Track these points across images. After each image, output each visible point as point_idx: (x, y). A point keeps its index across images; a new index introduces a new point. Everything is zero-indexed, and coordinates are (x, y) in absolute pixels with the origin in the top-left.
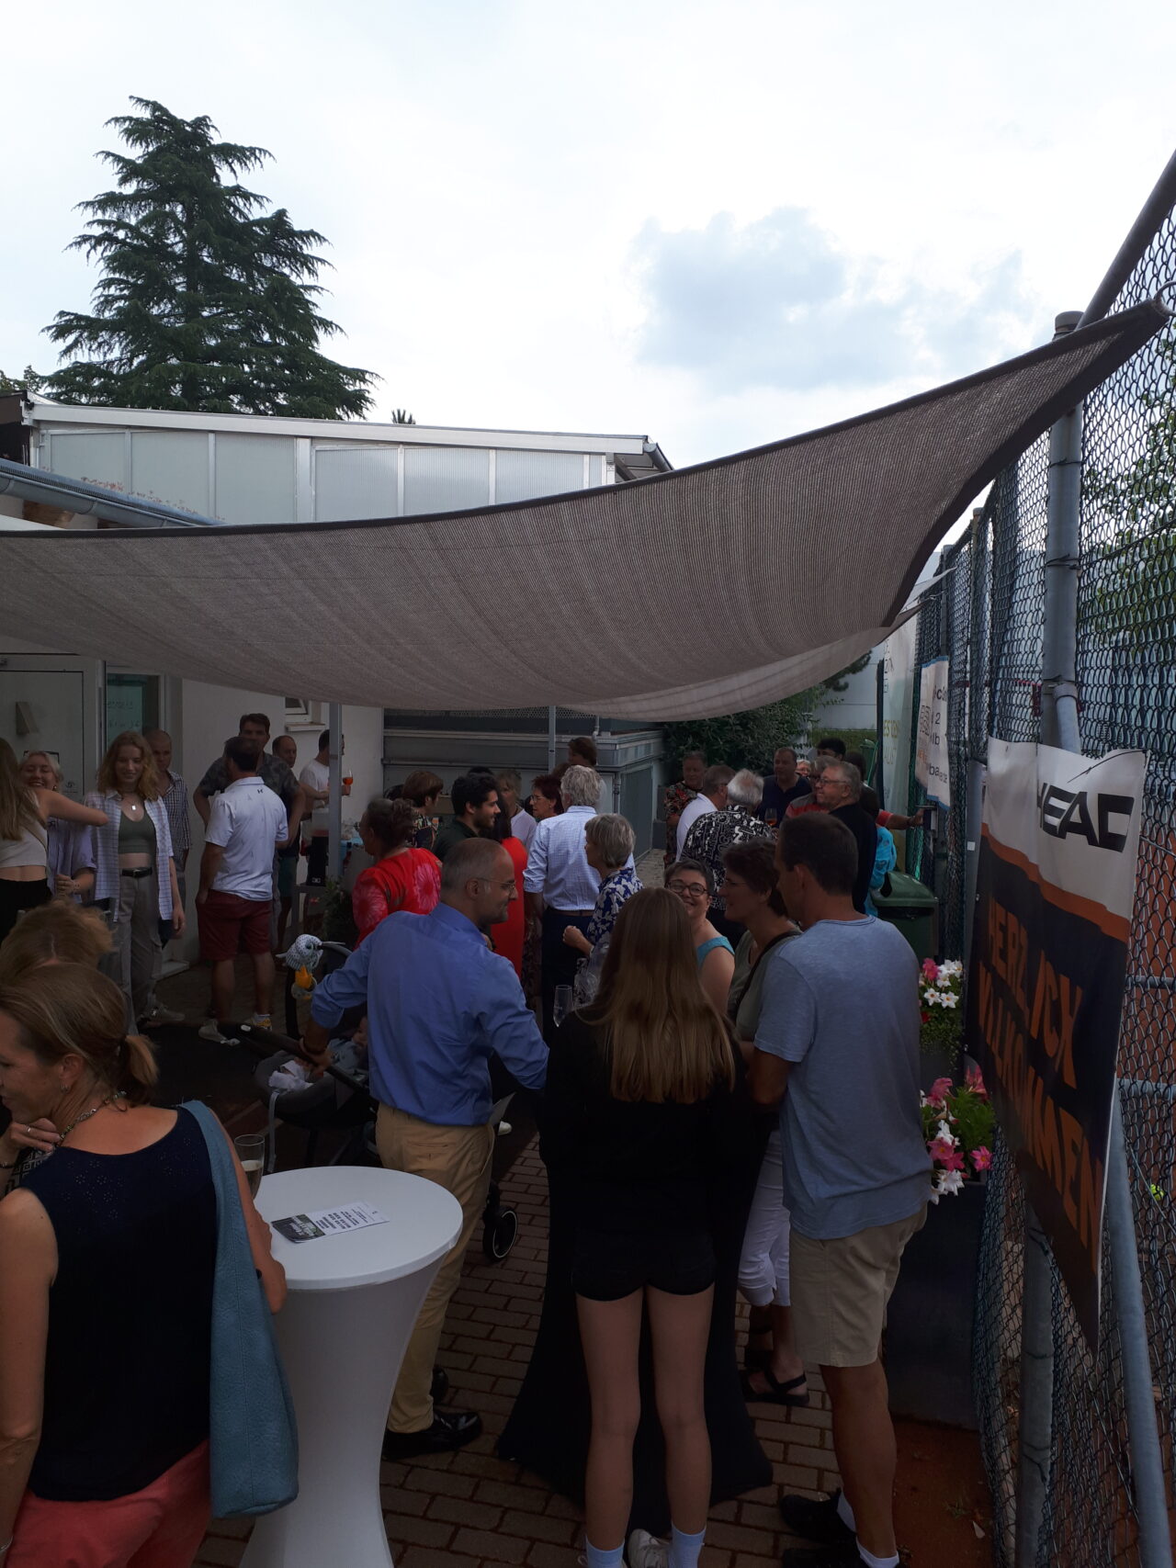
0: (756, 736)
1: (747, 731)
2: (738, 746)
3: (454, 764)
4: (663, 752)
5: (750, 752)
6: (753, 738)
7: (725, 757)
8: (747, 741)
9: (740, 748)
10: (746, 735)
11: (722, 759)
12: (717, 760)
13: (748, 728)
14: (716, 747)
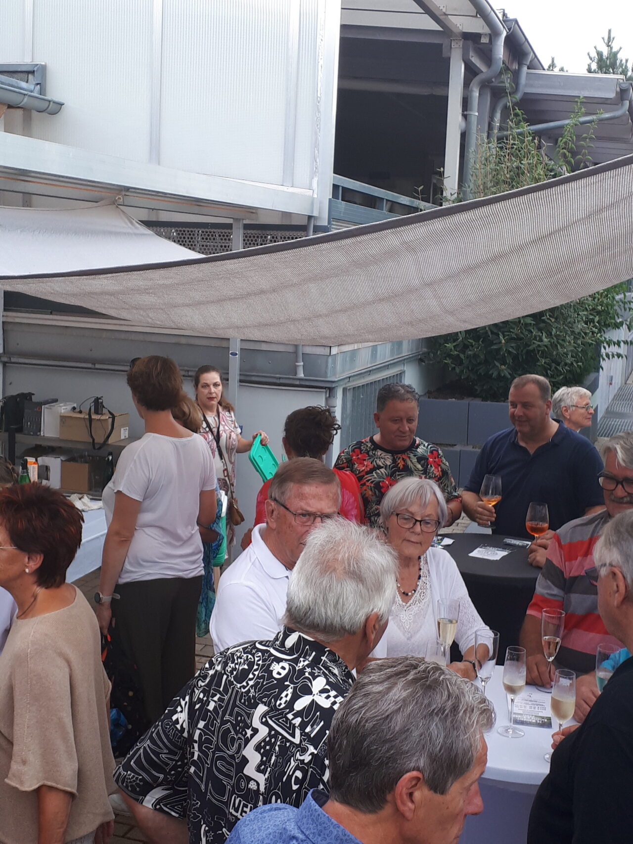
0: (553, 332)
1: (542, 325)
2: (528, 345)
3: (97, 366)
4: (425, 350)
5: (544, 355)
6: (549, 335)
7: (509, 360)
8: (541, 340)
9: (531, 348)
10: (540, 330)
11: (504, 363)
12: (497, 364)
13: (544, 321)
14: (495, 347)
